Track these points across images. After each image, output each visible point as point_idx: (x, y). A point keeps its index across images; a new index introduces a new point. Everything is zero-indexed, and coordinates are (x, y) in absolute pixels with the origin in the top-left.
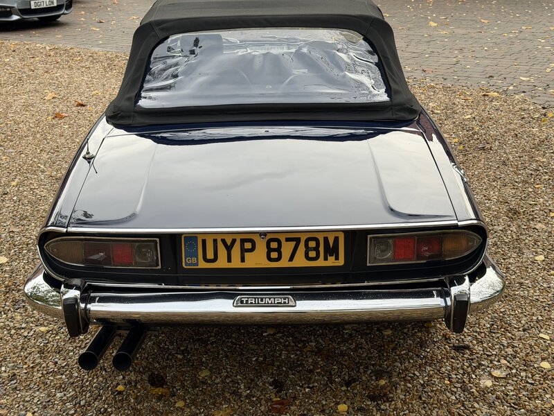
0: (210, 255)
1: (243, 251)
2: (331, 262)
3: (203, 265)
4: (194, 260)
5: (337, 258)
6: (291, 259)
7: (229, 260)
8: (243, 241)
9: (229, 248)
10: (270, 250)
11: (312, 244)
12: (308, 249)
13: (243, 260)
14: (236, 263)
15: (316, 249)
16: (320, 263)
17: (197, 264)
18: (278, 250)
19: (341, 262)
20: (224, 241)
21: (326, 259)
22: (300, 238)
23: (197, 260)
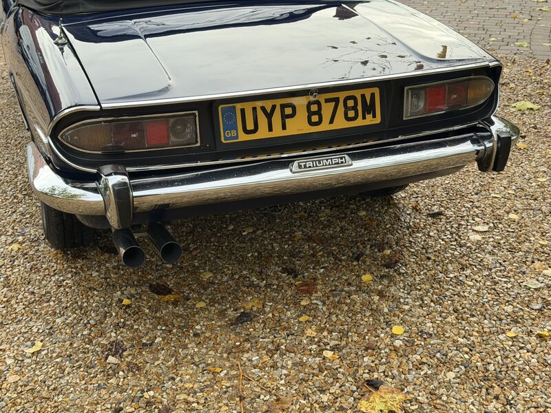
0: (250, 126)
1: (284, 117)
2: (370, 120)
3: (243, 137)
4: (233, 133)
5: (374, 116)
6: (331, 122)
7: (270, 129)
8: (283, 107)
9: (269, 116)
10: (310, 114)
11: (351, 103)
12: (347, 108)
13: (284, 127)
14: (278, 132)
15: (355, 108)
16: (360, 122)
17: (237, 137)
18: (319, 113)
19: (378, 120)
20: (263, 109)
21: (364, 118)
22: (338, 98)
23: (237, 133)
